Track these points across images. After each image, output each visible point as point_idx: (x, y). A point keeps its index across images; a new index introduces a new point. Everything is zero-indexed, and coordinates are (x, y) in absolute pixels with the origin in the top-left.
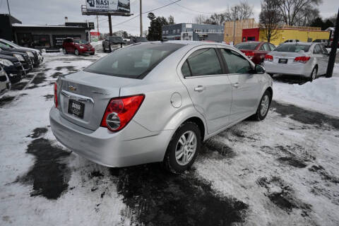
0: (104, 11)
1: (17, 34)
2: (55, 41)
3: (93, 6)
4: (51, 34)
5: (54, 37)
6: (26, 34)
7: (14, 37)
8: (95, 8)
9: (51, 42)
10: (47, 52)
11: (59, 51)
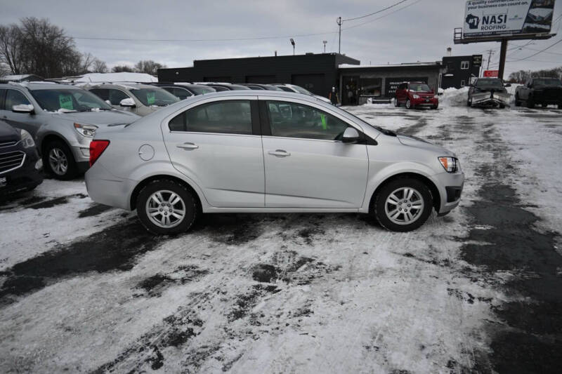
0: (494, 33)
1: (343, 77)
2: (388, 87)
3: (476, 27)
4: (384, 78)
5: (388, 80)
6: (354, 77)
7: (338, 81)
8: (478, 30)
9: (383, 88)
10: (374, 102)
11: (390, 102)
